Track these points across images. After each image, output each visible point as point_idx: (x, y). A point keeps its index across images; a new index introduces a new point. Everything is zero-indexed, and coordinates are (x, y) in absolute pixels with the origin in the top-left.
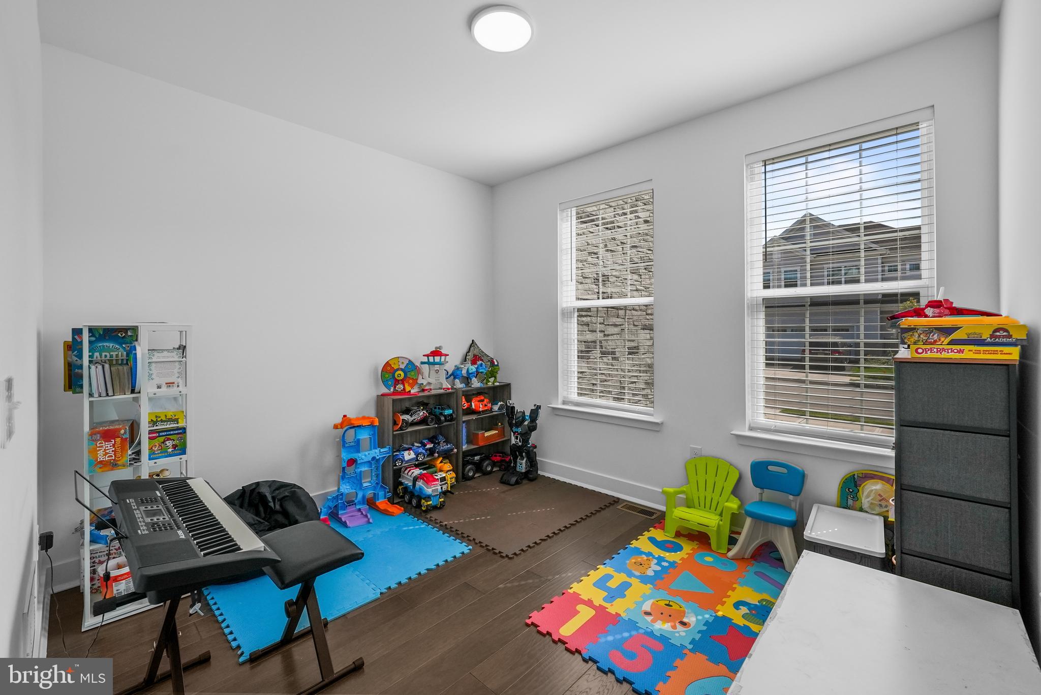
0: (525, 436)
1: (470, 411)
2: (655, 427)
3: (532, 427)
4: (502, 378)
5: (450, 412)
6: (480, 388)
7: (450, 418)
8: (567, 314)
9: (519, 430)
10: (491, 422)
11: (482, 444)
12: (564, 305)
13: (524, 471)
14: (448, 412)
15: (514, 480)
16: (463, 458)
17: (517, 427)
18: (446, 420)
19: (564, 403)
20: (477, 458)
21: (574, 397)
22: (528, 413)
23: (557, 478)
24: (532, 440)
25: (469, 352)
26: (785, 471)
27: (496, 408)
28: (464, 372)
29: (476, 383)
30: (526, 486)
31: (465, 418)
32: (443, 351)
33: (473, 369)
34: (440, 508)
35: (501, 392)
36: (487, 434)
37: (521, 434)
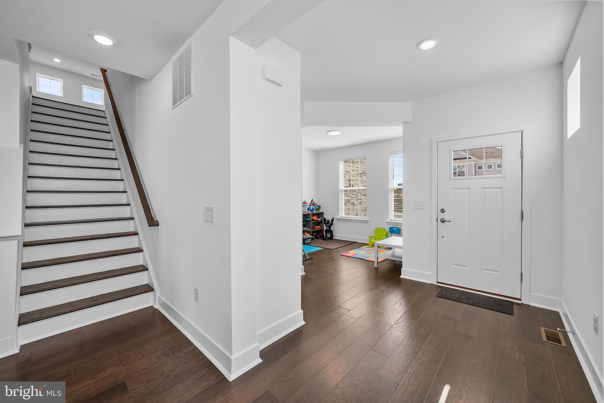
0: (330, 227)
1: (313, 220)
2: (366, 222)
3: (332, 224)
4: (321, 211)
5: (309, 219)
6: (315, 213)
7: (309, 221)
8: (341, 191)
9: (328, 225)
10: (318, 223)
11: (316, 230)
12: (341, 189)
13: (329, 237)
14: (308, 219)
15: (327, 239)
16: (312, 233)
17: (327, 224)
18: (308, 222)
19: (341, 217)
20: (315, 234)
21: (343, 215)
22: (330, 220)
23: (339, 239)
24: (331, 229)
25: (311, 202)
26: (396, 229)
27: (319, 220)
28: (311, 209)
29: (315, 212)
30: (330, 241)
31: (312, 222)
32: (306, 202)
33: (314, 207)
34: (310, 243)
35: (320, 215)
36: (318, 227)
37: (329, 226)
